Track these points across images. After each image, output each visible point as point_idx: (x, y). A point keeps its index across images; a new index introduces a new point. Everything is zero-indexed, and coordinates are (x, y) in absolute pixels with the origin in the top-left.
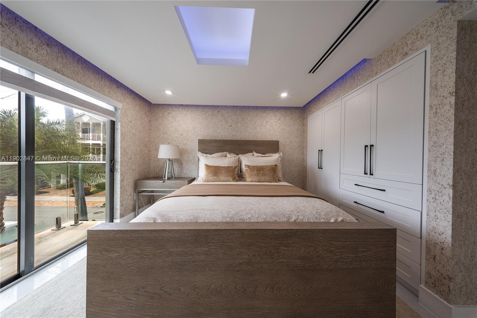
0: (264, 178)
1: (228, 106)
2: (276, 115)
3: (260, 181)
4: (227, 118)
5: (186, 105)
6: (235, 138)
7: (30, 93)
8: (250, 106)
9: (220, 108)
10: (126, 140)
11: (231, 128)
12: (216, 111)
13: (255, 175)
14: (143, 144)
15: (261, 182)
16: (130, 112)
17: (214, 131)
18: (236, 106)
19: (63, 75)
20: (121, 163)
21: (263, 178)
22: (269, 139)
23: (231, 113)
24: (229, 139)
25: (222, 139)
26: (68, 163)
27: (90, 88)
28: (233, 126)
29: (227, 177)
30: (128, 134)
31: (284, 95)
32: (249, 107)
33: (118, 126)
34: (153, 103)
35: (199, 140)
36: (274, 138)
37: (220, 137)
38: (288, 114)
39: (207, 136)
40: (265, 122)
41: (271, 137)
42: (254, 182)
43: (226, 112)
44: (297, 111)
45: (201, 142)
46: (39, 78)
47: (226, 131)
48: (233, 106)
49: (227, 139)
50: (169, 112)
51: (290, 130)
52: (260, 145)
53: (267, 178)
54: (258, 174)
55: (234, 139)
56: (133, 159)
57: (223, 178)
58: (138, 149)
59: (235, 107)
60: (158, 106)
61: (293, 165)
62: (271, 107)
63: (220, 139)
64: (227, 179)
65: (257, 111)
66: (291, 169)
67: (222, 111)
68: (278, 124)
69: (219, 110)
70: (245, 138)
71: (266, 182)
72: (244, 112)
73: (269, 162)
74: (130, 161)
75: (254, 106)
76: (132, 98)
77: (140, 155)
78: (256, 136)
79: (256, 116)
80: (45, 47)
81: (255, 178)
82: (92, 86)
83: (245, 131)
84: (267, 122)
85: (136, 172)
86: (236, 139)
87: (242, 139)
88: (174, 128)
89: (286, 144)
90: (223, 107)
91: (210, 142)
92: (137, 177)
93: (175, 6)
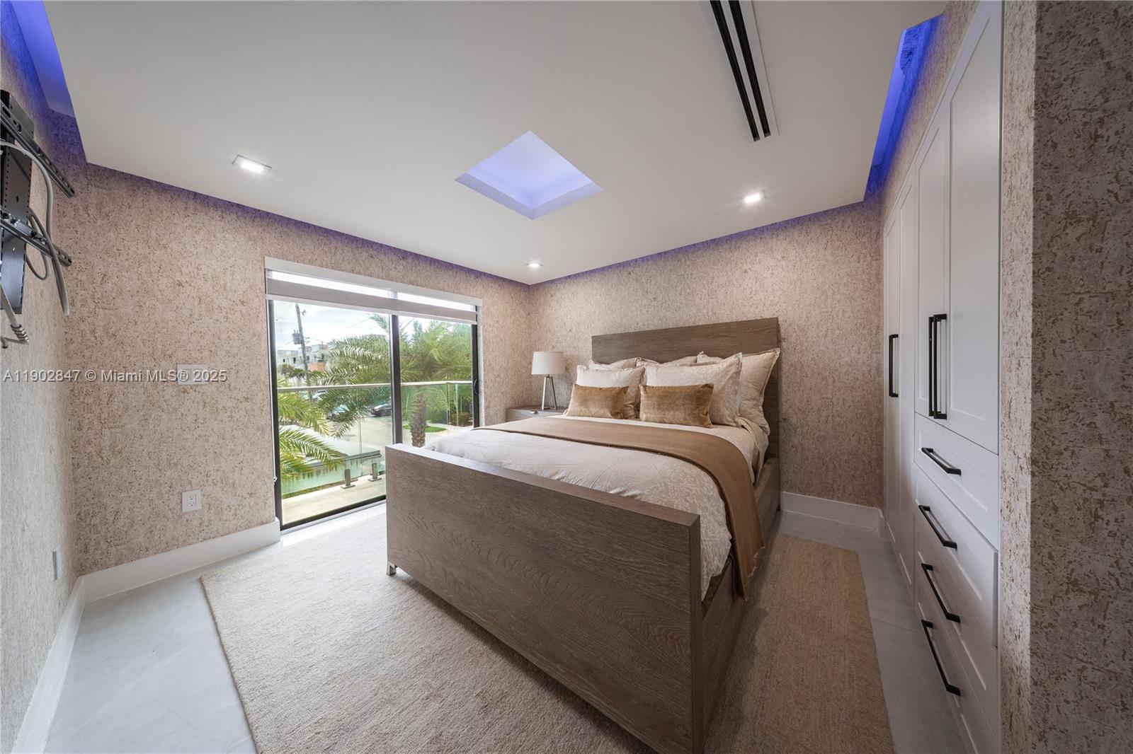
0: (671, 413)
1: (646, 257)
2: (772, 247)
3: (665, 420)
4: (647, 283)
5: (575, 275)
6: (664, 325)
7: (395, 313)
8: (698, 244)
9: (632, 264)
10: (491, 350)
11: (655, 303)
12: (625, 274)
13: (654, 408)
14: (518, 353)
15: (666, 423)
16: (496, 307)
17: (623, 315)
18: (665, 253)
19: (417, 285)
20: (485, 382)
21: (669, 415)
22: (751, 317)
23: (655, 269)
24: (652, 328)
25: (638, 330)
26: (447, 383)
27: (444, 290)
28: (660, 298)
29: (602, 407)
30: (494, 341)
31: (753, 199)
32: (694, 245)
33: (480, 332)
34: (530, 284)
35: (593, 337)
36: (766, 312)
37: (633, 326)
38: (812, 234)
39: (610, 326)
40: (738, 273)
41: (757, 311)
42: (652, 422)
43: (644, 270)
44: (849, 219)
45: (596, 340)
46: (402, 297)
47: (644, 311)
48: (659, 254)
49: (647, 329)
50: (552, 292)
51: (820, 280)
52: (721, 334)
53: (679, 414)
54: (659, 405)
55: (661, 328)
56: (502, 376)
57: (594, 410)
58: (511, 361)
59: (663, 254)
60: (539, 286)
61: (839, 385)
62: (756, 229)
63: (633, 331)
64: (601, 412)
65: (716, 252)
66: (830, 396)
67: (637, 270)
68: (780, 270)
69: (630, 269)
70: (688, 321)
71: (677, 424)
72: (683, 261)
73: (702, 377)
74: (498, 379)
75: (707, 241)
76: (497, 286)
77: (514, 370)
78: (715, 314)
79: (714, 264)
80: (401, 262)
81: (654, 414)
82: (446, 287)
83: (687, 306)
84: (746, 272)
85: (508, 395)
86: (667, 327)
87: (681, 325)
88: (560, 320)
89: (810, 323)
90: (636, 261)
91: (612, 339)
92: (510, 403)
93: (456, 180)
